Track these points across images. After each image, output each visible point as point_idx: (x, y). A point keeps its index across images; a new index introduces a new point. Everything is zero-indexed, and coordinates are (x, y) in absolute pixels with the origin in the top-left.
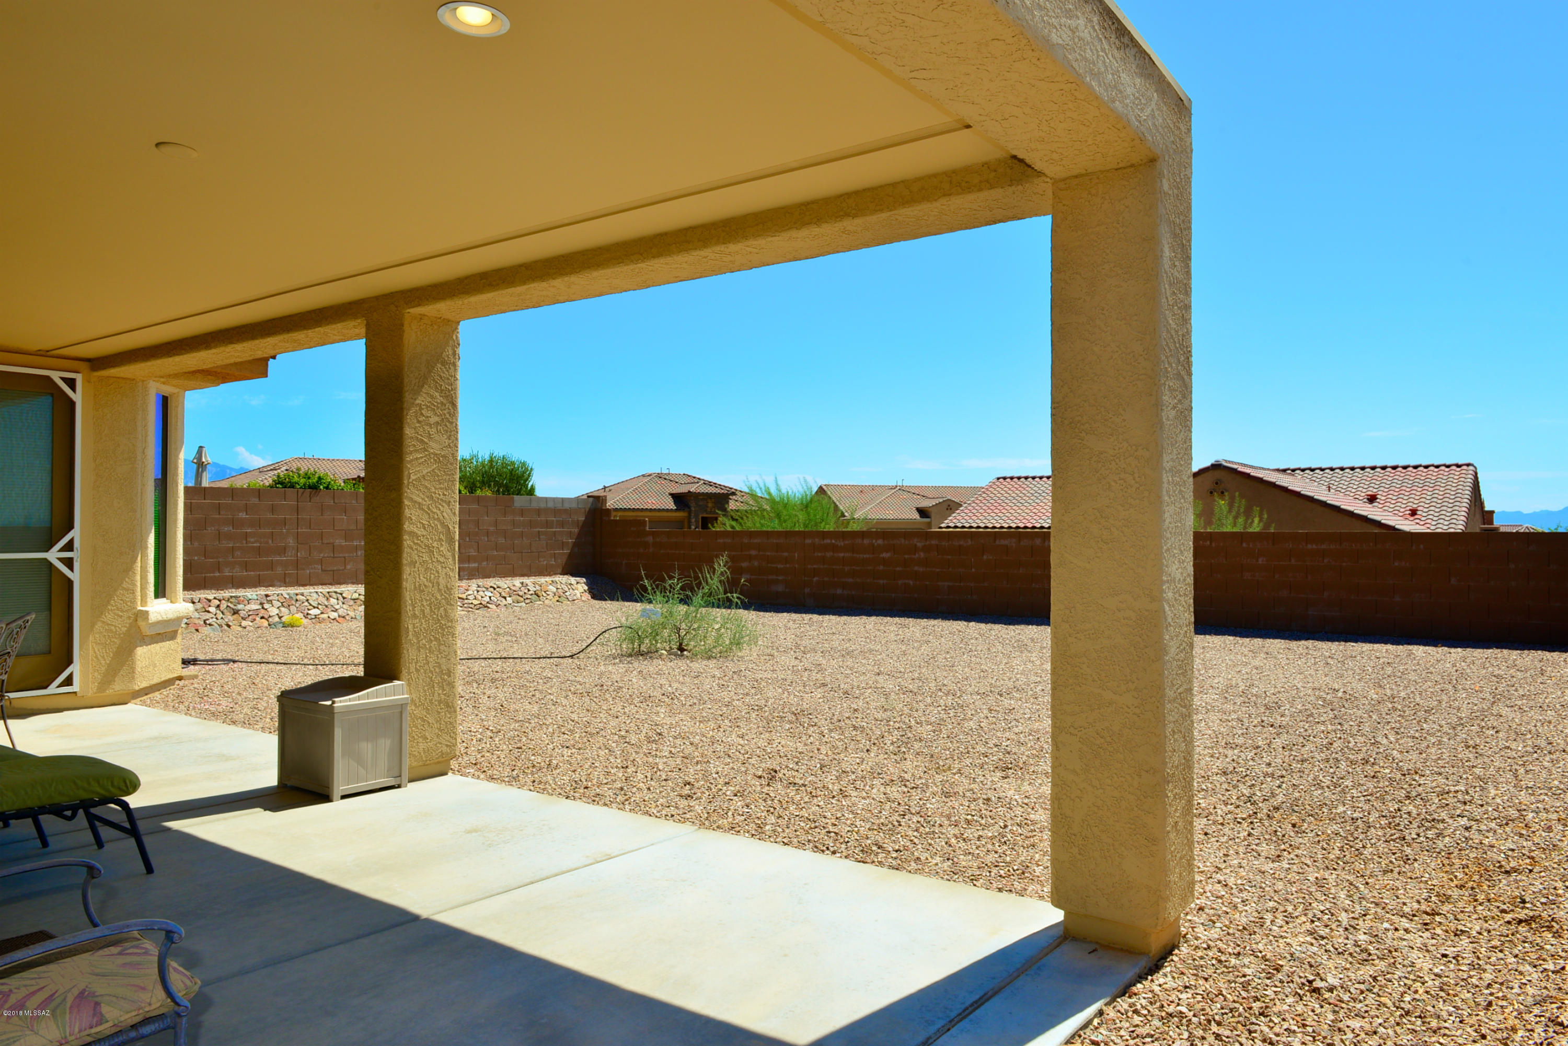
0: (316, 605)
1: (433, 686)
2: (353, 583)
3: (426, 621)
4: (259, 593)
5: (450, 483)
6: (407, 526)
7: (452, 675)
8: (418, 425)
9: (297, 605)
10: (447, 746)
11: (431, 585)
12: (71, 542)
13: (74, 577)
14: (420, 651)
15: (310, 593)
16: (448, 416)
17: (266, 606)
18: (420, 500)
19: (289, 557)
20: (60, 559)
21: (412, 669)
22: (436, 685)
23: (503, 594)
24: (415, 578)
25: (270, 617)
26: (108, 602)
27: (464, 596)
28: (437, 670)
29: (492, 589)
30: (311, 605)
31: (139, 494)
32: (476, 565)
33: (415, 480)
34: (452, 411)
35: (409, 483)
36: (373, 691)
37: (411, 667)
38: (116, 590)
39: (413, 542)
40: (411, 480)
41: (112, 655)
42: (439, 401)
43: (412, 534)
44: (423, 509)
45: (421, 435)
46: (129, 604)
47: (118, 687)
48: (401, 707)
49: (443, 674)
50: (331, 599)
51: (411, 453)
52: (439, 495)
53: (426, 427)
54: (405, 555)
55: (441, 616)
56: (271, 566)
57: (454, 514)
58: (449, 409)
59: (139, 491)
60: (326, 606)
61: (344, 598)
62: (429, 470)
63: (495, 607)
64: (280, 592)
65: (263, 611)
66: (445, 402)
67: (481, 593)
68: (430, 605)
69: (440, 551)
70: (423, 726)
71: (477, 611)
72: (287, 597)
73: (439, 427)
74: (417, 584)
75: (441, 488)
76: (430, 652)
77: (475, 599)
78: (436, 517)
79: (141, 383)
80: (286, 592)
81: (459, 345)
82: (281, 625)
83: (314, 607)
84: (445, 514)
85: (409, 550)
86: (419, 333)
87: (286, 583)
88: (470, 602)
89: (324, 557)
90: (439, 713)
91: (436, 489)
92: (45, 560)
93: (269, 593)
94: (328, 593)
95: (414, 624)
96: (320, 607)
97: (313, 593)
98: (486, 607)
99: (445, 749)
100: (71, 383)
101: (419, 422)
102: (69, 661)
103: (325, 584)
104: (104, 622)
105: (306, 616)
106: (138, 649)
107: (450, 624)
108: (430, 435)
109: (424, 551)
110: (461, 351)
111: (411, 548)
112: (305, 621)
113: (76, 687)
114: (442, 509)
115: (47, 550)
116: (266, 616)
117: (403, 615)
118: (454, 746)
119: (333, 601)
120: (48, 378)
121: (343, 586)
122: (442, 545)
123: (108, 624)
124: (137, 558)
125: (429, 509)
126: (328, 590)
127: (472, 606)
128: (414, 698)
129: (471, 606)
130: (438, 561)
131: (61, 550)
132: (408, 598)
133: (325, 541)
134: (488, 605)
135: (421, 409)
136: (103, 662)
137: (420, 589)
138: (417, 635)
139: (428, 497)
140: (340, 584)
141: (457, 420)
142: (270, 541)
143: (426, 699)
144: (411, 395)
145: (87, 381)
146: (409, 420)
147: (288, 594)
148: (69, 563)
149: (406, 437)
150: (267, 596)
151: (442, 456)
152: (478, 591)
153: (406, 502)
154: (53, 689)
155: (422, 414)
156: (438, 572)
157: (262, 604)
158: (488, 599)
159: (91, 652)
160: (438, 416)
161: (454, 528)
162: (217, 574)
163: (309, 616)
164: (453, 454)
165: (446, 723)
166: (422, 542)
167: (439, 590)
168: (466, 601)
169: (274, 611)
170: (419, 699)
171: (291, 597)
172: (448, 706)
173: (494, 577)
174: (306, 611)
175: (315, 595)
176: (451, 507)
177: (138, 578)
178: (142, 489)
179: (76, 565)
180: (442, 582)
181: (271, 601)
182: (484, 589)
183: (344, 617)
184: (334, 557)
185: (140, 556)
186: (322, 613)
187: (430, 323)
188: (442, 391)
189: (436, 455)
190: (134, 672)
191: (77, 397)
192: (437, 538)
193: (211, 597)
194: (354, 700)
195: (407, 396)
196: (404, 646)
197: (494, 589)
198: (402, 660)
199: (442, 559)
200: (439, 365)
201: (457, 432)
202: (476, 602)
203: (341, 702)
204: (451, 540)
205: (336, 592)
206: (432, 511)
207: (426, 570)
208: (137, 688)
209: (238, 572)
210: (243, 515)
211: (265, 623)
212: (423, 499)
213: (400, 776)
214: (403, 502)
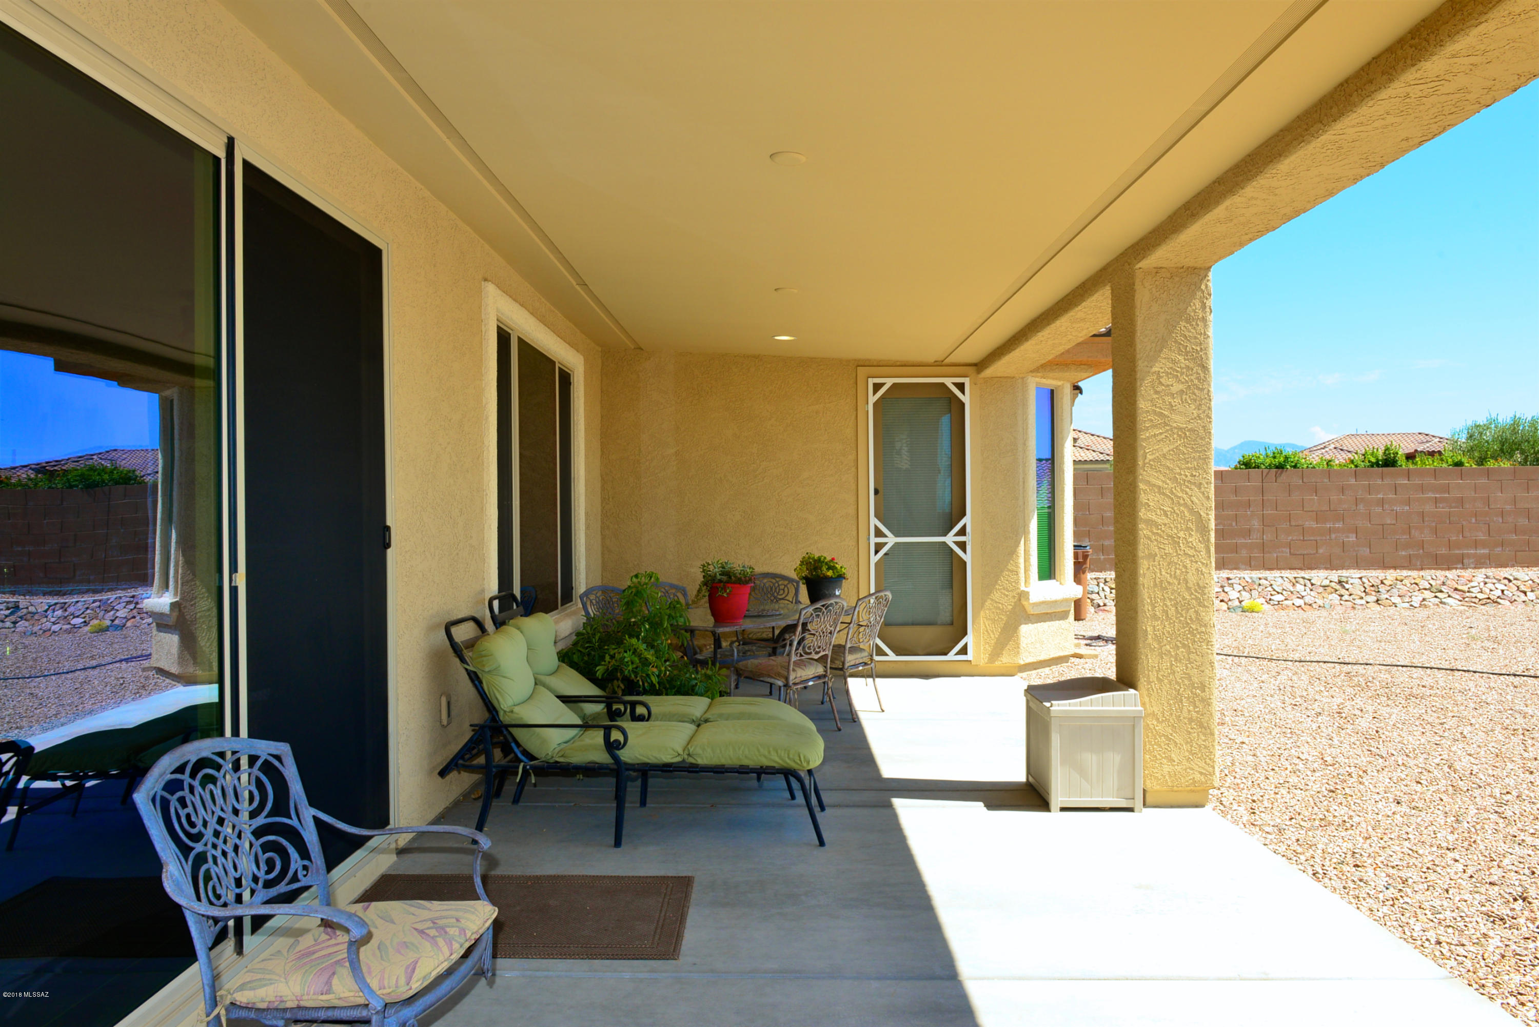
0: (1280, 591)
1: (1181, 701)
2: (1327, 569)
3: (1170, 624)
4: (1221, 575)
5: (1201, 461)
6: (1142, 514)
7: (1207, 690)
8: (1155, 396)
9: (1260, 590)
10: (1201, 773)
11: (1176, 582)
12: (964, 527)
13: (967, 558)
14: (1162, 658)
15: (1275, 577)
16: (1196, 382)
17: (1226, 589)
18: (1160, 484)
19: (1255, 538)
20: (956, 543)
21: (1153, 677)
22: (1184, 700)
23: (1522, 588)
24: (1155, 573)
25: (1230, 600)
26: (996, 582)
27: (1465, 588)
28: (1187, 682)
29: (1506, 582)
30: (1274, 590)
31: (1021, 483)
32: (1486, 551)
33: (1153, 460)
34: (1202, 375)
35: (1144, 464)
36: (1098, 698)
37: (1151, 676)
38: (1002, 571)
39: (1152, 532)
40: (1147, 461)
41: (1000, 630)
42: (1183, 366)
43: (1150, 522)
44: (1164, 494)
45: (1161, 408)
46: (1014, 584)
47: (1006, 659)
48: (1133, 721)
49: (1194, 688)
50: (1298, 585)
51: (1147, 429)
52: (1186, 476)
53: (1166, 398)
54: (1141, 547)
55: (1191, 619)
56: (1236, 549)
57: (1208, 498)
58: (1198, 373)
59: (1021, 480)
60: (1292, 593)
61: (1312, 585)
62: (1171, 447)
63: (1508, 603)
64: (1242, 575)
65: (1223, 594)
66: (1191, 365)
67: (1490, 586)
68: (1175, 606)
69: (1188, 542)
70: (1168, 745)
71: (1483, 607)
72: (1250, 581)
73: (1184, 397)
74: (1158, 580)
75: (1188, 468)
76: (1176, 660)
77: (1481, 592)
78: (1182, 502)
79: (1020, 381)
80: (1248, 575)
81: (1210, 295)
82: (1241, 609)
83: (1278, 593)
84: (1194, 499)
85: (1146, 541)
86: (1154, 290)
87: (1250, 565)
88: (1474, 595)
89: (1292, 540)
90: (1190, 733)
91: (1181, 469)
92: (944, 544)
93: (1231, 576)
94: (1295, 578)
95: (1154, 627)
96: (1284, 593)
97: (1278, 578)
98: (1496, 602)
99: (1198, 777)
100: (961, 387)
101: (1157, 392)
102: (965, 633)
103: (1295, 569)
104: (992, 600)
105: (1269, 601)
106: (1023, 626)
107: (1203, 629)
108: (1172, 406)
109: (1166, 542)
110: (1211, 302)
111: (1149, 539)
112: (1267, 607)
113: (970, 656)
114: (1190, 493)
115: (945, 535)
116: (1226, 600)
117: (1140, 615)
118: (1210, 775)
119: (1299, 587)
120: (943, 385)
121: (1315, 571)
122: (1191, 535)
123: (996, 602)
124: (1020, 543)
125: (1172, 493)
126: (1296, 575)
127: (1476, 601)
128: (1156, 712)
129: (1474, 600)
130: (1185, 554)
131: (957, 534)
132: (1146, 596)
133: (1293, 523)
134: (1499, 600)
135: (1159, 377)
136: (992, 636)
137: (1161, 585)
138: (1158, 639)
139: (1170, 480)
140: (1311, 569)
141: (1209, 385)
142: (1234, 524)
143: (1171, 714)
144: (1146, 363)
145: (974, 383)
146: (1143, 392)
147: (1251, 578)
148: (962, 545)
149: (1140, 411)
150: (1228, 579)
151: (1189, 430)
152: (1486, 583)
153: (1141, 486)
154: (951, 656)
155: (1160, 383)
156: (1185, 567)
157: (1222, 587)
158: (1500, 593)
159: (982, 627)
160: (1183, 383)
161: (1208, 514)
163: (1271, 602)
164: (1203, 427)
165: (1200, 746)
166: (1163, 531)
167: (1188, 589)
168: (1468, 594)
169: (1233, 595)
170: (1163, 713)
171: (1253, 581)
172: (1201, 726)
173: (1513, 566)
174: (1269, 597)
175: (1280, 580)
176: (1203, 489)
177: (1021, 560)
178: (1023, 478)
179: (969, 548)
180: (1192, 579)
181: (1232, 584)
182: (1495, 581)
183: (1310, 605)
184: (1304, 540)
185: (1023, 539)
186: (1286, 599)
187: (1169, 275)
188: (1187, 353)
189: (1180, 429)
190: (1019, 648)
191: (966, 399)
192: (1184, 527)
194: (1075, 705)
195: (1141, 364)
196: (1142, 650)
197: (1510, 581)
198: (1140, 667)
199: (1191, 552)
200: (1183, 323)
201: (1210, 400)
202: (1480, 596)
203: (1059, 705)
204: (1203, 529)
205: (1303, 578)
206: (1176, 496)
207: (1169, 564)
208: (1022, 663)
211: (1224, 606)
212: (1164, 482)
213: (1133, 799)
214: (1138, 486)
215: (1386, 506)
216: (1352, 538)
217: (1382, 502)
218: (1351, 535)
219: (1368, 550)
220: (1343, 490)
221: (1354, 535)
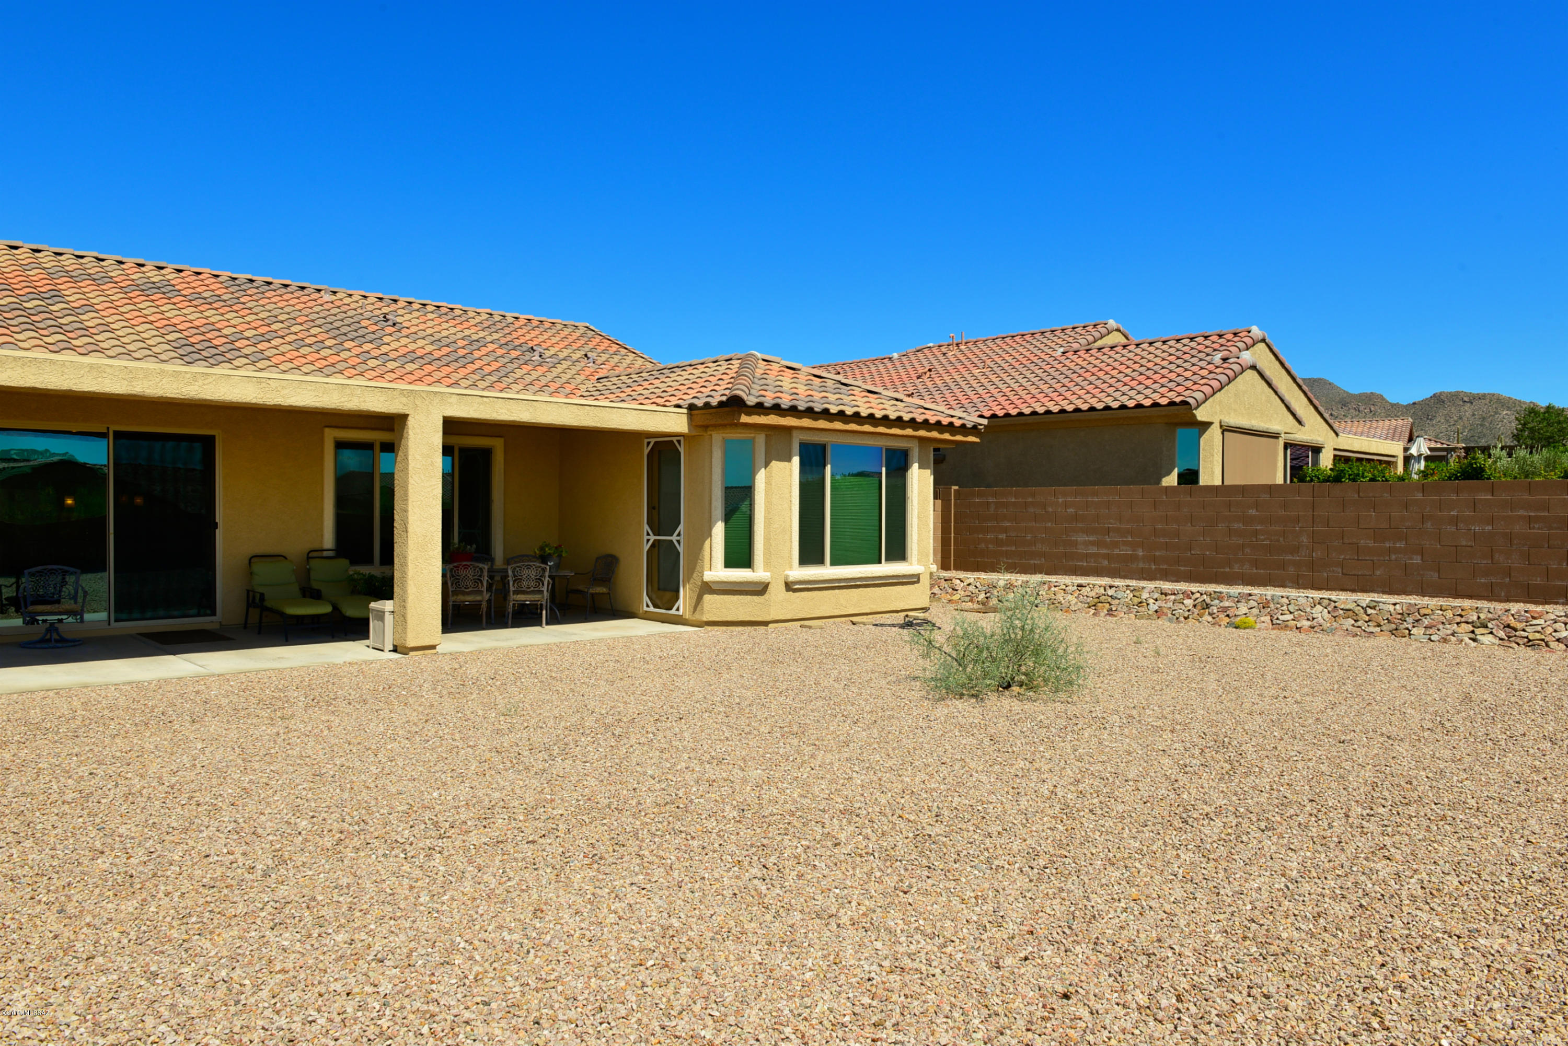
12: (680, 531)
13: (681, 550)
19: (1304, 556)
20: (677, 541)
31: (707, 503)
38: (697, 560)
41: (696, 598)
46: (701, 569)
47: (697, 616)
56: (1283, 565)
59: (707, 501)
65: (1233, 609)
79: (708, 437)
89: (1345, 559)
92: (672, 541)
100: (679, 442)
102: (679, 598)
103: (1346, 590)
104: (693, 578)
106: (706, 596)
113: (681, 612)
115: (672, 536)
123: (695, 580)
124: (705, 542)
131: (678, 535)
133: (1346, 541)
136: (692, 601)
142: (1281, 539)
145: (685, 440)
154: (673, 611)
157: (1238, 602)
159: (688, 594)
162: (1228, 570)
177: (707, 553)
178: (709, 500)
179: (682, 544)
184: (1358, 560)
185: (709, 540)
190: (703, 610)
191: (682, 450)
193: (1194, 590)
208: (706, 620)
209: (1247, 569)
210: (1252, 512)
215: (1461, 525)
216: (1417, 560)
217: (1455, 521)
218: (1415, 557)
219: (1437, 575)
220: (1406, 506)
221: (1419, 557)
